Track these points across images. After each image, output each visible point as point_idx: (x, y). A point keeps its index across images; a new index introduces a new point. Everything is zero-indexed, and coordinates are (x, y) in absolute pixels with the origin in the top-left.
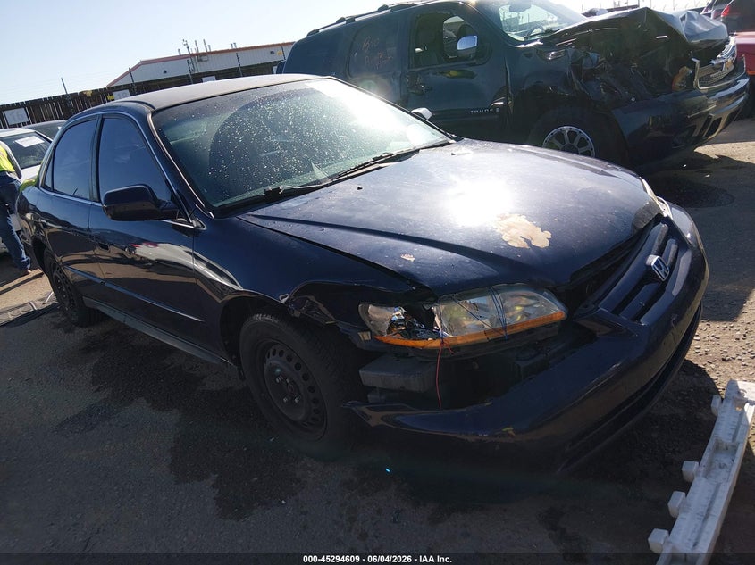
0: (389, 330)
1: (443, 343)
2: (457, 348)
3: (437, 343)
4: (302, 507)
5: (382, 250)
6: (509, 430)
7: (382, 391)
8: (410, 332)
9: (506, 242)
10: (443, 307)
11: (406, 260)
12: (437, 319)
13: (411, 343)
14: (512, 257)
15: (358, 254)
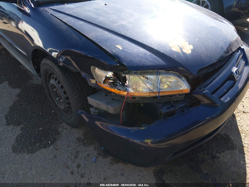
0: (105, 82)
1: (128, 94)
2: (134, 98)
3: (125, 93)
4: (57, 146)
5: (107, 40)
6: (149, 141)
7: (96, 108)
8: (114, 85)
9: (170, 47)
10: (131, 77)
11: (118, 48)
12: (127, 82)
13: (113, 90)
14: (171, 56)
15: (94, 40)
